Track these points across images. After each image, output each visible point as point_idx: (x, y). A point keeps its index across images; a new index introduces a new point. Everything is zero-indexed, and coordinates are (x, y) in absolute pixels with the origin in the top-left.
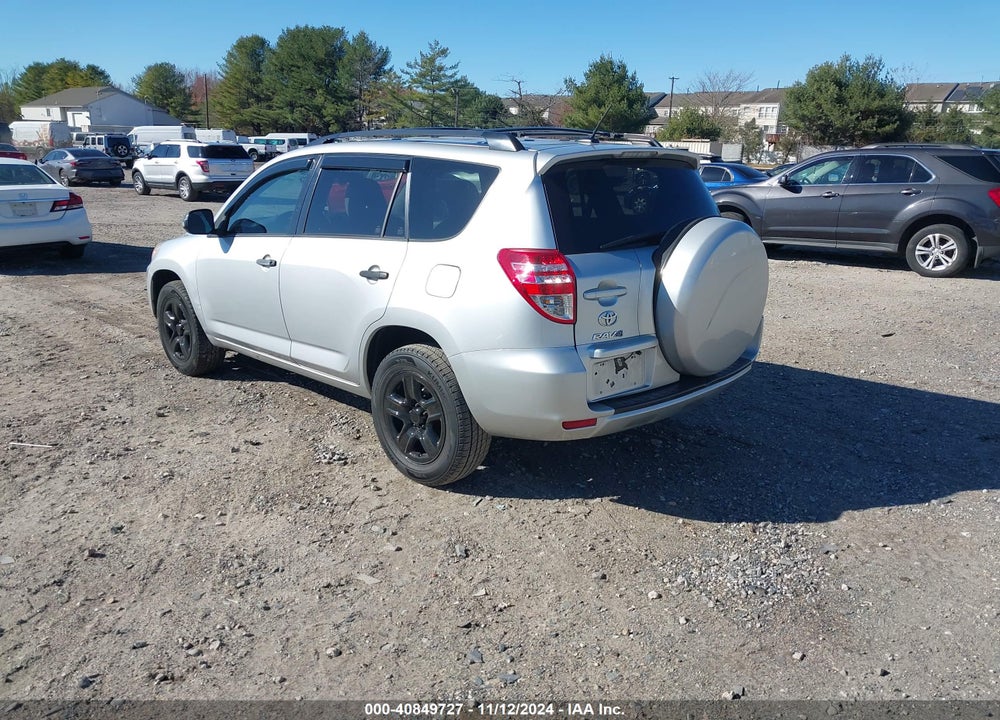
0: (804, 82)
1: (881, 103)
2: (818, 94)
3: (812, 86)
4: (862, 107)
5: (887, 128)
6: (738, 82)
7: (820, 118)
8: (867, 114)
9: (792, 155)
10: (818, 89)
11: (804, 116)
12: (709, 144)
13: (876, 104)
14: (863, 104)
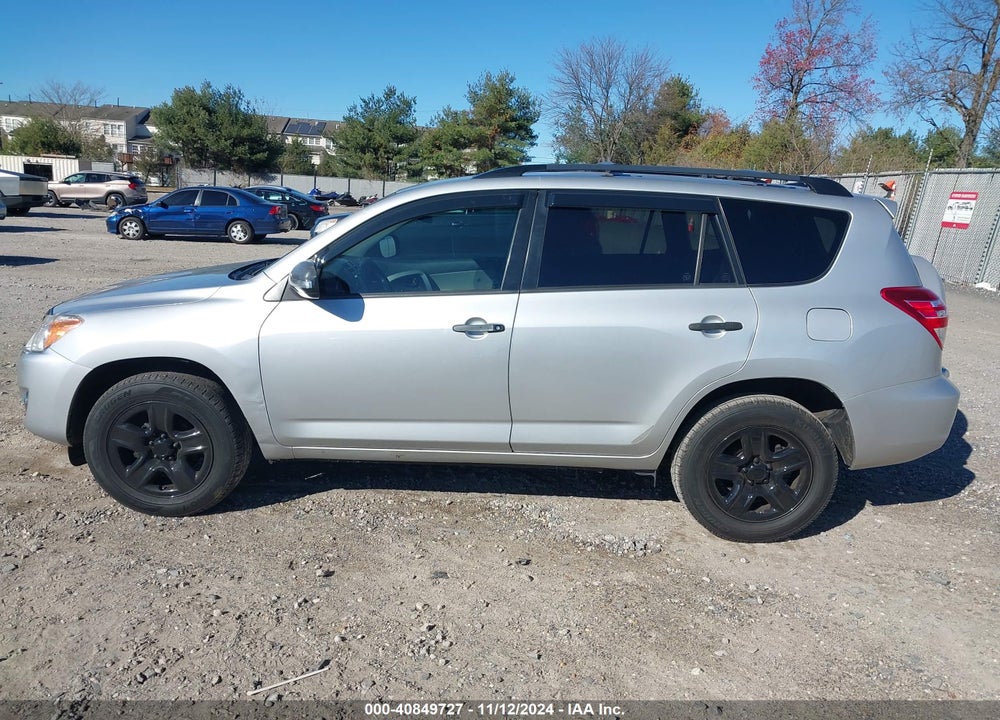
0: (170, 104)
1: (250, 132)
2: (188, 118)
3: (182, 110)
4: (234, 134)
5: (259, 156)
6: (88, 95)
7: (195, 142)
8: (238, 141)
9: (154, 175)
10: (188, 113)
11: (178, 138)
12: (77, 161)
13: (245, 132)
14: (235, 131)
